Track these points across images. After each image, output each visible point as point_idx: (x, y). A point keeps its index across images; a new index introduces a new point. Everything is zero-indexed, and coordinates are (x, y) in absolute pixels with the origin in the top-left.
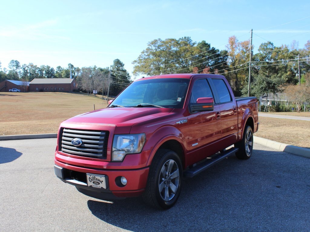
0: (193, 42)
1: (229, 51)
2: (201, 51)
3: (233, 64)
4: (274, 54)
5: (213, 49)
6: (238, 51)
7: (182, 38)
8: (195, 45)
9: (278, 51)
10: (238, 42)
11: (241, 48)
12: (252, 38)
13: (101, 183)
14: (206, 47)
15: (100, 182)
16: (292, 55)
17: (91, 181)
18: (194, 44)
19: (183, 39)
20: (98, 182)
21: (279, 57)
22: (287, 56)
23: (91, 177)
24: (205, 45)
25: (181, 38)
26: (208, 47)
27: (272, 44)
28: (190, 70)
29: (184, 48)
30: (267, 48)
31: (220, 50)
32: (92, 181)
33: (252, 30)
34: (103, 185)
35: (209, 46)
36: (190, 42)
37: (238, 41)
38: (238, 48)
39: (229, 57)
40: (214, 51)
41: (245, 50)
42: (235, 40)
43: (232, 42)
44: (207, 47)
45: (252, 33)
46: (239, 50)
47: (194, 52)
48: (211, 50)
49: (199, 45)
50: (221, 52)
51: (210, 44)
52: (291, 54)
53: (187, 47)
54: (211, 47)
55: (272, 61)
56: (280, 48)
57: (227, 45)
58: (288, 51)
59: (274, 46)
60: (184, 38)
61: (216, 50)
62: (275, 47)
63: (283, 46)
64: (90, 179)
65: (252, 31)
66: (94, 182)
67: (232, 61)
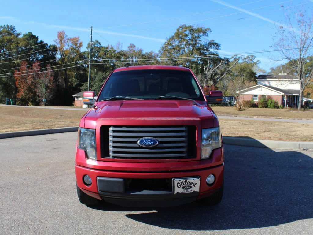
0: (18, 32)
1: (58, 46)
2: (28, 44)
3: (62, 60)
4: (101, 53)
5: (42, 42)
6: (67, 47)
7: (4, 26)
8: (21, 36)
9: (106, 50)
10: (67, 37)
11: (70, 45)
12: (91, 35)
13: (194, 186)
14: (34, 40)
15: (192, 186)
17: (180, 187)
18: (19, 34)
19: (5, 27)
20: (189, 186)
21: (107, 56)
22: (114, 56)
23: (180, 182)
24: (31, 37)
25: (3, 26)
26: (36, 40)
27: (100, 43)
28: (15, 64)
29: (8, 37)
30: (95, 47)
31: (49, 45)
32: (182, 186)
33: (92, 27)
34: (196, 189)
35: (37, 38)
36: (14, 32)
37: (67, 36)
38: (68, 44)
39: (59, 52)
40: (42, 45)
41: (74, 47)
42: (63, 35)
43: (61, 36)
44: (35, 39)
45: (92, 30)
46: (68, 46)
47: (21, 44)
48: (39, 43)
49: (26, 36)
50: (49, 46)
51: (38, 37)
52: (118, 54)
53: (12, 37)
54: (39, 40)
55: (101, 60)
56: (107, 48)
57: (55, 40)
58: (115, 51)
59: (101, 46)
60: (6, 27)
61: (44, 44)
62: (102, 46)
63: (109, 46)
64: (179, 185)
66: (183, 188)
67: (62, 57)
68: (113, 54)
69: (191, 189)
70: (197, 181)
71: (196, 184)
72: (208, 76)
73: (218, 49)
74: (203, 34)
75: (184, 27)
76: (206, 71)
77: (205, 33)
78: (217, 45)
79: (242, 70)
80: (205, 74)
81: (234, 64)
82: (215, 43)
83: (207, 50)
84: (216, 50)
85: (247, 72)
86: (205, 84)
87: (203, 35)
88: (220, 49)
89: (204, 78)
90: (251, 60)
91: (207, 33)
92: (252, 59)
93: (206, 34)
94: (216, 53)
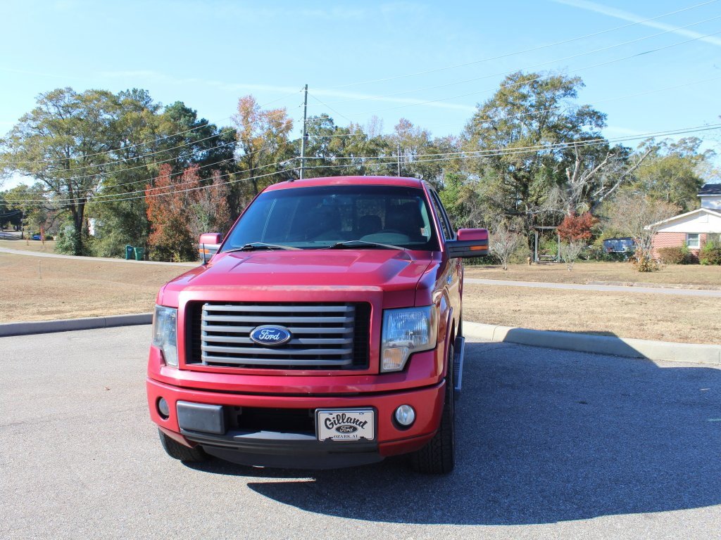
0: (154, 103)
1: (240, 129)
2: (176, 127)
3: (249, 160)
4: (335, 143)
5: (204, 122)
6: (258, 131)
7: (128, 90)
8: (160, 112)
9: (345, 136)
10: (259, 110)
11: (266, 126)
12: (306, 104)
13: (362, 426)
14: (187, 118)
15: (358, 426)
16: (372, 147)
17: (331, 426)
18: (156, 108)
19: (129, 94)
20: (351, 427)
21: (347, 148)
22: (363, 149)
23: (331, 417)
24: (183, 112)
25: (125, 91)
26: (192, 118)
27: (331, 121)
28: (148, 171)
29: (135, 115)
30: (320, 128)
31: (219, 127)
32: (335, 427)
33: (307, 85)
34: (368, 433)
35: (194, 115)
36: (147, 103)
37: (259, 108)
38: (260, 124)
39: (240, 143)
40: (205, 129)
41: (274, 130)
42: (252, 105)
43: (247, 108)
44: (190, 116)
45: (306, 93)
46: (262, 128)
47: (161, 128)
48: (198, 125)
49: (171, 110)
50: (220, 131)
51: (195, 111)
52: (371, 143)
53: (143, 114)
54: (199, 118)
55: (333, 158)
56: (348, 131)
57: (234, 117)
58: (364, 137)
59: (334, 126)
60: (131, 93)
61: (209, 127)
62: (336, 127)
63: (352, 125)
64: (328, 423)
65: (306, 88)
66: (338, 429)
67: (246, 153)
68: (361, 145)
69: (355, 433)
70: (368, 416)
71: (366, 422)
72: (576, 190)
73: (601, 126)
74: (563, 92)
75: (518, 79)
76: (571, 178)
77: (568, 90)
78: (597, 117)
79: (666, 173)
80: (569, 187)
81: (641, 160)
82: (593, 111)
83: (574, 128)
84: (596, 129)
85: (678, 179)
86: (568, 210)
87: (565, 95)
88: (606, 126)
89: (566, 195)
90: (692, 149)
91: (575, 88)
92: (693, 146)
93: (572, 92)
94: (595, 136)
